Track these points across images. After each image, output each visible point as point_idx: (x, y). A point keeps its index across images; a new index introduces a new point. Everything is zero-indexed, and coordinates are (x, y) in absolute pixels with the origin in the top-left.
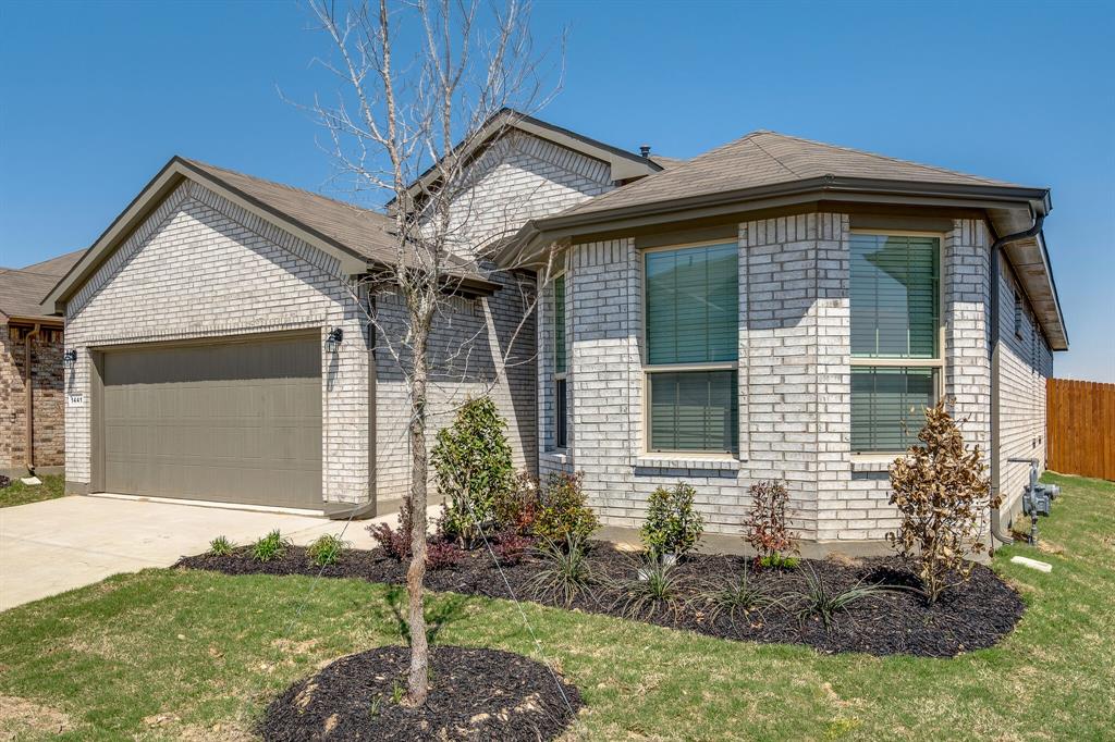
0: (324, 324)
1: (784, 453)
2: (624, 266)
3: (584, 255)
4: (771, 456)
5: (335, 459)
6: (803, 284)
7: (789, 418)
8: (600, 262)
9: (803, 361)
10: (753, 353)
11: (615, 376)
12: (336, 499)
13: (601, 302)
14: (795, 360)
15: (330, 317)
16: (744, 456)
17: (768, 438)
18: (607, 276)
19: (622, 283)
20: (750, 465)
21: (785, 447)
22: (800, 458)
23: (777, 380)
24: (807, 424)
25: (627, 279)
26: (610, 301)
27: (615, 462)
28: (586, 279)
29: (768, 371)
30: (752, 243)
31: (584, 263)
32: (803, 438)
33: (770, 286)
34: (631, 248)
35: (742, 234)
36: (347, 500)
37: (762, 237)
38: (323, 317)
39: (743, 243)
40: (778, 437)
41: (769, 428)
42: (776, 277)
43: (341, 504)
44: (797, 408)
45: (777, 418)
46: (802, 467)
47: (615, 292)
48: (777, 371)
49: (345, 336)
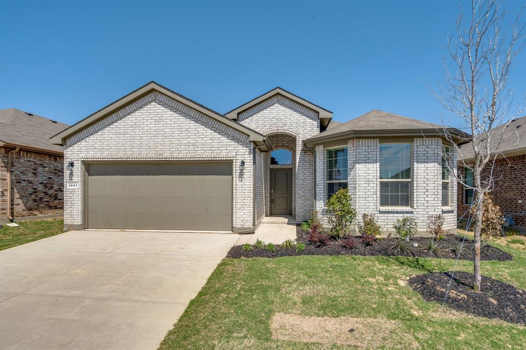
0: (234, 158)
1: (427, 206)
2: (375, 148)
3: (361, 143)
4: (424, 207)
5: (240, 211)
6: (434, 158)
7: (429, 196)
8: (367, 145)
9: (433, 180)
10: (418, 177)
11: (371, 182)
12: (240, 226)
13: (366, 159)
14: (431, 180)
15: (237, 156)
16: (415, 207)
17: (423, 202)
18: (369, 150)
19: (375, 153)
20: (417, 210)
21: (428, 205)
22: (433, 208)
23: (426, 185)
24: (435, 198)
25: (376, 152)
26: (370, 159)
27: (371, 210)
28: (361, 151)
29: (423, 182)
30: (418, 144)
31: (361, 145)
32: (433, 202)
33: (424, 158)
34: (378, 142)
35: (415, 141)
36: (245, 226)
37: (421, 143)
38: (234, 156)
39: (415, 144)
40: (426, 202)
41: (423, 199)
42: (425, 155)
43: (242, 228)
44: (431, 193)
45: (425, 196)
46: (433, 210)
47: (372, 156)
48: (426, 182)
49: (245, 164)
